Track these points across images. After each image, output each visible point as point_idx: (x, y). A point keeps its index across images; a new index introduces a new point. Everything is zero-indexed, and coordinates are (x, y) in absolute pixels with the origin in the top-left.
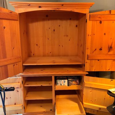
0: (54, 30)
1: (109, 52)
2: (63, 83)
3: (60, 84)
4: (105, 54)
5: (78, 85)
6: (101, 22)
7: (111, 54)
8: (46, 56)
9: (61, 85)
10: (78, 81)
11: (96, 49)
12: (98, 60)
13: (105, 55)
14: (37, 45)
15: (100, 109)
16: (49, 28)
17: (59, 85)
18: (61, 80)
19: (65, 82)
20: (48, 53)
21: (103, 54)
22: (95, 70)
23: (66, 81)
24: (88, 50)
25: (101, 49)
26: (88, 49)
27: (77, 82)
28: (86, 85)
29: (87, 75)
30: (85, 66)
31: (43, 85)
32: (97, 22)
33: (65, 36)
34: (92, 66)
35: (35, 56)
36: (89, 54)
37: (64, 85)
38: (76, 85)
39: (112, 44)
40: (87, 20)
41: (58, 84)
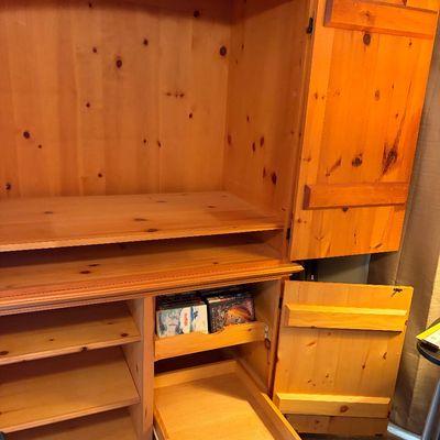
0: (119, 64)
1: (385, 172)
2: (186, 324)
3: (174, 327)
4: (373, 184)
5: (250, 320)
6: (367, 39)
7: (392, 184)
8: (76, 194)
9: (179, 331)
10: (249, 305)
11: (339, 163)
12: (345, 209)
13: (371, 188)
14: (27, 135)
15: (344, 408)
16: (95, 51)
17: (170, 331)
18: (177, 310)
19: (194, 315)
20: (85, 180)
21: (365, 183)
22: (329, 251)
23: (202, 309)
24: (310, 163)
25: (357, 162)
26: (309, 160)
27: (245, 309)
28: (292, 322)
29: (296, 277)
30: (288, 237)
31: (92, 346)
32: (352, 36)
33: (169, 94)
34: (318, 237)
35: (18, 196)
36: (311, 181)
37: (191, 331)
38: (243, 322)
39: (397, 141)
40: (312, 20)
41: (163, 329)
